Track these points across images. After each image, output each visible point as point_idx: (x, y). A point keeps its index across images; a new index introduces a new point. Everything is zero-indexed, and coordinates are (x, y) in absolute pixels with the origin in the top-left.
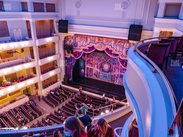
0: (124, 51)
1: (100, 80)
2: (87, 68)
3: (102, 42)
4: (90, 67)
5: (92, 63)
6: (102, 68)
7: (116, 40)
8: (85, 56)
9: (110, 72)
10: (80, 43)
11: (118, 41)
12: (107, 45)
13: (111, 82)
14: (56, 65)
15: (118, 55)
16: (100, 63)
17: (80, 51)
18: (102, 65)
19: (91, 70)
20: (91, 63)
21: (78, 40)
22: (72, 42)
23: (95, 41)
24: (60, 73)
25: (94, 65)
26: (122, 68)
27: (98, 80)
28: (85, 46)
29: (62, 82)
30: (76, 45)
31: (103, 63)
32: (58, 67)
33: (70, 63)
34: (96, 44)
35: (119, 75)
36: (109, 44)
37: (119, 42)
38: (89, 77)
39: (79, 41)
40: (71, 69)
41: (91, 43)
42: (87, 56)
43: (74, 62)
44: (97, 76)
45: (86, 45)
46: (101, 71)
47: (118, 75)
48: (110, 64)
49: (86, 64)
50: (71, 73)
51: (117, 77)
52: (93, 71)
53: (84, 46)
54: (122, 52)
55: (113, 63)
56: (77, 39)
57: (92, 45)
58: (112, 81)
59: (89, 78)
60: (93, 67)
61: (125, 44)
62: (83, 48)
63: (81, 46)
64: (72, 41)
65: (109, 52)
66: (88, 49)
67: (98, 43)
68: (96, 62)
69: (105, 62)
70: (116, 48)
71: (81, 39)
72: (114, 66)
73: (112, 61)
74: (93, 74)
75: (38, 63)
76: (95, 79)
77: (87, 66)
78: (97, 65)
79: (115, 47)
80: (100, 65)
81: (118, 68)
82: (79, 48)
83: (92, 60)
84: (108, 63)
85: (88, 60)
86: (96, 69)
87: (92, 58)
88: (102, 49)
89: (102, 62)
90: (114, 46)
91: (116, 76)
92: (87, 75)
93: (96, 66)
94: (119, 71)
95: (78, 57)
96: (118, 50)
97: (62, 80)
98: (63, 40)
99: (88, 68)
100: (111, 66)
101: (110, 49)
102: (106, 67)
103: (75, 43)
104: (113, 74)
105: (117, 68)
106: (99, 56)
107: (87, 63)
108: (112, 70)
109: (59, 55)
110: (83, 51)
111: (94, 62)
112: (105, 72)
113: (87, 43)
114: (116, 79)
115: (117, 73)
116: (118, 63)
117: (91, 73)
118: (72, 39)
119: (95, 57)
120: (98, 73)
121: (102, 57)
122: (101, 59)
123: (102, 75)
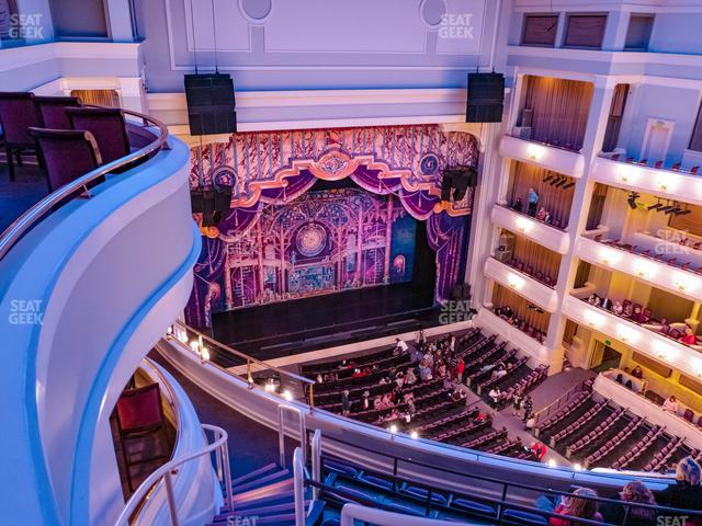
0: (415, 164)
1: (292, 298)
2: (232, 270)
3: (339, 146)
4: (248, 262)
6: (297, 252)
7: (388, 130)
9: (329, 253)
10: (247, 168)
11: (397, 133)
12: (361, 154)
13: (334, 291)
15: (397, 181)
16: (288, 231)
17: (249, 203)
18: (294, 239)
19: (253, 273)
21: (235, 156)
22: (206, 172)
23: (311, 149)
25: (263, 249)
26: (366, 229)
27: (284, 300)
28: (272, 178)
30: (225, 180)
31: (299, 229)
34: (316, 159)
35: (359, 256)
36: (366, 151)
37: (400, 136)
38: (243, 306)
39: (239, 162)
41: (296, 158)
43: (217, 260)
44: (277, 290)
45: (276, 172)
46: (294, 261)
47: (356, 254)
48: (324, 225)
51: (353, 263)
52: (261, 275)
53: (264, 179)
54: (410, 169)
55: (337, 220)
56: (230, 153)
57: (300, 168)
58: (336, 284)
59: (248, 309)
60: (261, 259)
61: (419, 138)
62: (263, 188)
63: (253, 180)
65: (366, 178)
66: (285, 185)
67: (328, 151)
68: (272, 234)
69: (307, 224)
70: (392, 159)
71: (250, 151)
72: (340, 230)
73: (333, 212)
74: (262, 287)
76: (272, 301)
78: (275, 245)
79: (386, 156)
80: (286, 241)
81: (355, 230)
82: (242, 190)
84: (319, 223)
86: (271, 264)
88: (340, 174)
89: (294, 227)
90: (383, 152)
91: (350, 261)
92: (236, 300)
93: (270, 250)
94: (360, 240)
95: (239, 231)
96: (399, 165)
99: (235, 272)
100: (328, 233)
101: (371, 164)
102: (312, 241)
103: (224, 173)
104: (338, 258)
105: (349, 233)
106: (280, 208)
107: (231, 252)
108: (334, 245)
110: (262, 200)
111: (263, 239)
112: (308, 262)
113: (281, 161)
114: (350, 272)
115: (351, 250)
116: (354, 215)
117: (252, 287)
118: (206, 158)
119: (267, 216)
120: (283, 276)
121: (295, 208)
122: (288, 217)
123: (298, 275)
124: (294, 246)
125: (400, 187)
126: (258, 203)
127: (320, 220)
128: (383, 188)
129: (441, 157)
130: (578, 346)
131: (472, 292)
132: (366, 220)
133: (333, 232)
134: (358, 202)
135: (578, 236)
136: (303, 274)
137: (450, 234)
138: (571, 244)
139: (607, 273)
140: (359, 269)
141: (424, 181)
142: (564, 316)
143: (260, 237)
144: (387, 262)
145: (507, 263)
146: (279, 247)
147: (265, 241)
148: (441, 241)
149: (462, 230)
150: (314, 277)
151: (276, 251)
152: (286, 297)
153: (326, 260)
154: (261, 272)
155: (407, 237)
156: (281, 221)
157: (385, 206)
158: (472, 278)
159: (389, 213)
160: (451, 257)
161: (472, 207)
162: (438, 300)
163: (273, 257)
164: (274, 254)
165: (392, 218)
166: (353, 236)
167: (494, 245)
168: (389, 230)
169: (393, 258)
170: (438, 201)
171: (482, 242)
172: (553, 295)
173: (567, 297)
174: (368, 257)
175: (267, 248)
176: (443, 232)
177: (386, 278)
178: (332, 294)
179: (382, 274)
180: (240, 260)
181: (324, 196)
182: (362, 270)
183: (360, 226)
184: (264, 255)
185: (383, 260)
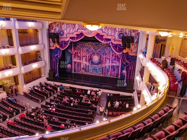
0: (116, 35)
1: (90, 74)
2: (74, 62)
4: (78, 61)
5: (80, 55)
6: (92, 61)
8: (72, 49)
9: (101, 63)
10: (67, 30)
14: (40, 57)
15: (109, 40)
16: (89, 54)
17: (67, 40)
18: (91, 57)
19: (79, 64)
20: (78, 56)
21: (64, 27)
23: (83, 27)
24: (44, 67)
25: (82, 58)
26: (113, 58)
28: (73, 34)
29: (47, 78)
30: (62, 33)
31: (92, 54)
32: (42, 59)
33: (56, 56)
34: (85, 30)
35: (110, 67)
36: (100, 29)
38: (76, 73)
39: (65, 29)
40: (57, 62)
41: (79, 29)
42: (74, 49)
43: (60, 54)
44: (85, 71)
45: (74, 32)
46: (90, 63)
47: (109, 66)
48: (99, 55)
49: (73, 58)
50: (56, 67)
51: (108, 68)
52: (81, 65)
53: (70, 34)
54: (114, 36)
55: (104, 54)
56: (63, 26)
57: (80, 32)
58: (103, 73)
59: (78, 74)
62: (70, 36)
63: (68, 34)
64: (57, 29)
65: (99, 37)
66: (76, 36)
68: (85, 54)
69: (95, 53)
70: (108, 32)
72: (104, 57)
73: (102, 51)
74: (81, 69)
75: (18, 50)
76: (84, 73)
77: (75, 60)
79: (106, 31)
80: (88, 57)
81: (109, 58)
82: (65, 36)
83: (80, 53)
84: (98, 54)
85: (75, 53)
86: (84, 63)
87: (80, 50)
88: (91, 35)
89: (91, 53)
90: (105, 30)
91: (107, 67)
92: (75, 71)
93: (84, 58)
94: (111, 62)
95: (64, 48)
96: (110, 35)
97: (47, 76)
98: (47, 28)
99: (75, 62)
100: (101, 57)
101: (101, 33)
102: (96, 58)
103: (62, 31)
104: (103, 66)
105: (107, 58)
106: (87, 47)
108: (102, 62)
109: (43, 46)
110: (70, 40)
112: (94, 65)
113: (75, 29)
114: (107, 71)
115: (108, 64)
116: (109, 53)
117: (79, 68)
118: (58, 27)
119: (84, 49)
120: (87, 67)
121: (91, 48)
122: (89, 50)
123: (91, 68)
124: (91, 59)
127: (99, 53)
128: (105, 41)
129: (126, 33)
132: (113, 56)
133: (102, 57)
134: (110, 49)
136: (93, 68)
140: (110, 71)
141: (119, 41)
144: (120, 71)
146: (86, 58)
147: (83, 56)
148: (127, 63)
150: (96, 70)
152: (88, 74)
153: (100, 65)
156: (87, 51)
163: (85, 61)
164: (85, 60)
166: (109, 60)
168: (120, 61)
169: (122, 70)
170: (125, 48)
174: (113, 68)
176: (128, 60)
177: (119, 76)
178: (101, 76)
180: (76, 59)
181: (100, 46)
182: (111, 72)
183: (111, 57)
184: (82, 60)
185: (118, 70)
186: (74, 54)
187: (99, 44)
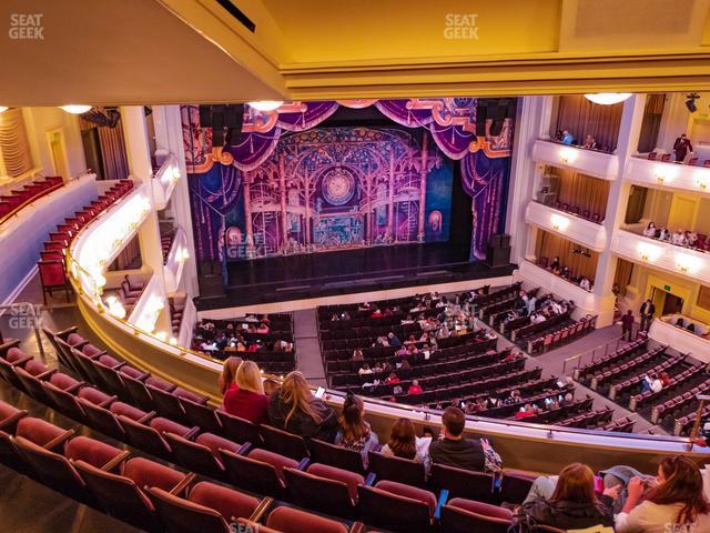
1: (319, 250)
2: (253, 215)
4: (271, 208)
5: (276, 186)
6: (323, 199)
9: (357, 203)
13: (364, 246)
15: (427, 113)
16: (312, 177)
17: (266, 128)
18: (319, 185)
19: (275, 220)
20: (269, 190)
25: (287, 194)
26: (398, 179)
27: (309, 252)
31: (324, 174)
33: (211, 199)
35: (391, 208)
38: (265, 256)
44: (302, 241)
46: (320, 209)
47: (387, 206)
48: (351, 172)
49: (247, 200)
51: (384, 215)
52: (285, 222)
55: (367, 166)
58: (365, 238)
59: (271, 260)
60: (284, 204)
62: (281, 111)
66: (304, 110)
68: (296, 177)
69: (333, 168)
72: (369, 178)
73: (362, 157)
74: (285, 236)
76: (296, 252)
78: (299, 190)
80: (311, 186)
81: (386, 179)
83: (276, 176)
84: (349, 170)
85: (257, 179)
86: (294, 211)
87: (276, 163)
89: (320, 171)
91: (381, 213)
93: (294, 195)
94: (391, 191)
95: (254, 160)
99: (257, 217)
100: (357, 180)
102: (339, 188)
104: (367, 209)
105: (379, 182)
106: (304, 149)
107: (252, 195)
108: (363, 195)
110: (279, 125)
111: (286, 182)
112: (334, 211)
114: (381, 226)
115: (382, 200)
116: (385, 162)
117: (275, 236)
119: (290, 157)
120: (308, 225)
121: (321, 151)
122: (314, 159)
123: (324, 226)
124: (319, 193)
125: (431, 120)
126: (275, 128)
127: (348, 165)
128: (412, 120)
130: (632, 296)
131: (512, 244)
132: (398, 169)
133: (362, 180)
134: (389, 148)
135: (628, 157)
136: (329, 224)
137: (487, 179)
138: (622, 168)
139: (667, 194)
140: (390, 223)
141: (458, 115)
142: (614, 255)
143: (283, 180)
144: (422, 217)
145: (552, 206)
146: (304, 193)
147: (289, 185)
148: (478, 186)
149: (502, 175)
151: (301, 197)
152: (312, 250)
153: (354, 211)
154: (284, 219)
155: (443, 190)
156: (305, 163)
157: (419, 155)
158: (513, 228)
159: (424, 162)
160: (489, 205)
161: (511, 148)
162: (476, 254)
163: (298, 204)
164: (298, 199)
165: (427, 168)
166: (385, 186)
167: (536, 188)
168: (423, 182)
169: (428, 213)
170: (474, 138)
171: (523, 184)
172: (601, 231)
173: (617, 232)
174: (400, 211)
175: (291, 192)
176: (480, 175)
177: (421, 235)
178: (361, 249)
179: (415, 232)
180: (262, 204)
181: (353, 139)
182: (394, 225)
183: (392, 175)
184: (287, 200)
185: (417, 216)
186: (251, 185)
187: (347, 133)
